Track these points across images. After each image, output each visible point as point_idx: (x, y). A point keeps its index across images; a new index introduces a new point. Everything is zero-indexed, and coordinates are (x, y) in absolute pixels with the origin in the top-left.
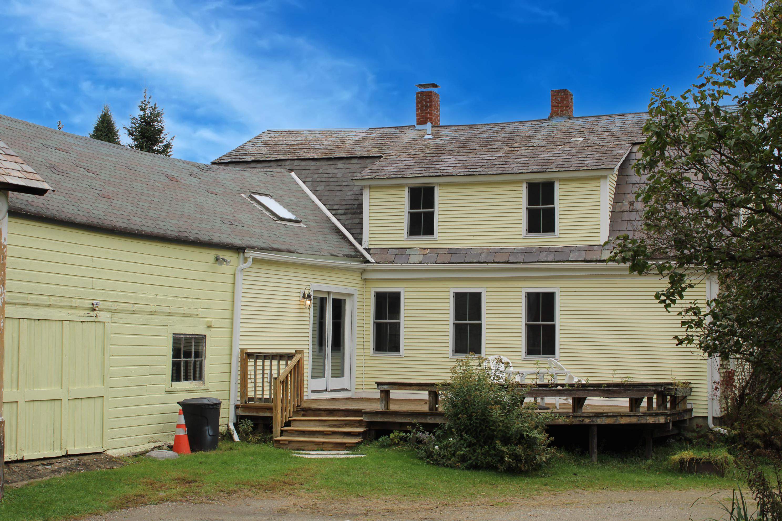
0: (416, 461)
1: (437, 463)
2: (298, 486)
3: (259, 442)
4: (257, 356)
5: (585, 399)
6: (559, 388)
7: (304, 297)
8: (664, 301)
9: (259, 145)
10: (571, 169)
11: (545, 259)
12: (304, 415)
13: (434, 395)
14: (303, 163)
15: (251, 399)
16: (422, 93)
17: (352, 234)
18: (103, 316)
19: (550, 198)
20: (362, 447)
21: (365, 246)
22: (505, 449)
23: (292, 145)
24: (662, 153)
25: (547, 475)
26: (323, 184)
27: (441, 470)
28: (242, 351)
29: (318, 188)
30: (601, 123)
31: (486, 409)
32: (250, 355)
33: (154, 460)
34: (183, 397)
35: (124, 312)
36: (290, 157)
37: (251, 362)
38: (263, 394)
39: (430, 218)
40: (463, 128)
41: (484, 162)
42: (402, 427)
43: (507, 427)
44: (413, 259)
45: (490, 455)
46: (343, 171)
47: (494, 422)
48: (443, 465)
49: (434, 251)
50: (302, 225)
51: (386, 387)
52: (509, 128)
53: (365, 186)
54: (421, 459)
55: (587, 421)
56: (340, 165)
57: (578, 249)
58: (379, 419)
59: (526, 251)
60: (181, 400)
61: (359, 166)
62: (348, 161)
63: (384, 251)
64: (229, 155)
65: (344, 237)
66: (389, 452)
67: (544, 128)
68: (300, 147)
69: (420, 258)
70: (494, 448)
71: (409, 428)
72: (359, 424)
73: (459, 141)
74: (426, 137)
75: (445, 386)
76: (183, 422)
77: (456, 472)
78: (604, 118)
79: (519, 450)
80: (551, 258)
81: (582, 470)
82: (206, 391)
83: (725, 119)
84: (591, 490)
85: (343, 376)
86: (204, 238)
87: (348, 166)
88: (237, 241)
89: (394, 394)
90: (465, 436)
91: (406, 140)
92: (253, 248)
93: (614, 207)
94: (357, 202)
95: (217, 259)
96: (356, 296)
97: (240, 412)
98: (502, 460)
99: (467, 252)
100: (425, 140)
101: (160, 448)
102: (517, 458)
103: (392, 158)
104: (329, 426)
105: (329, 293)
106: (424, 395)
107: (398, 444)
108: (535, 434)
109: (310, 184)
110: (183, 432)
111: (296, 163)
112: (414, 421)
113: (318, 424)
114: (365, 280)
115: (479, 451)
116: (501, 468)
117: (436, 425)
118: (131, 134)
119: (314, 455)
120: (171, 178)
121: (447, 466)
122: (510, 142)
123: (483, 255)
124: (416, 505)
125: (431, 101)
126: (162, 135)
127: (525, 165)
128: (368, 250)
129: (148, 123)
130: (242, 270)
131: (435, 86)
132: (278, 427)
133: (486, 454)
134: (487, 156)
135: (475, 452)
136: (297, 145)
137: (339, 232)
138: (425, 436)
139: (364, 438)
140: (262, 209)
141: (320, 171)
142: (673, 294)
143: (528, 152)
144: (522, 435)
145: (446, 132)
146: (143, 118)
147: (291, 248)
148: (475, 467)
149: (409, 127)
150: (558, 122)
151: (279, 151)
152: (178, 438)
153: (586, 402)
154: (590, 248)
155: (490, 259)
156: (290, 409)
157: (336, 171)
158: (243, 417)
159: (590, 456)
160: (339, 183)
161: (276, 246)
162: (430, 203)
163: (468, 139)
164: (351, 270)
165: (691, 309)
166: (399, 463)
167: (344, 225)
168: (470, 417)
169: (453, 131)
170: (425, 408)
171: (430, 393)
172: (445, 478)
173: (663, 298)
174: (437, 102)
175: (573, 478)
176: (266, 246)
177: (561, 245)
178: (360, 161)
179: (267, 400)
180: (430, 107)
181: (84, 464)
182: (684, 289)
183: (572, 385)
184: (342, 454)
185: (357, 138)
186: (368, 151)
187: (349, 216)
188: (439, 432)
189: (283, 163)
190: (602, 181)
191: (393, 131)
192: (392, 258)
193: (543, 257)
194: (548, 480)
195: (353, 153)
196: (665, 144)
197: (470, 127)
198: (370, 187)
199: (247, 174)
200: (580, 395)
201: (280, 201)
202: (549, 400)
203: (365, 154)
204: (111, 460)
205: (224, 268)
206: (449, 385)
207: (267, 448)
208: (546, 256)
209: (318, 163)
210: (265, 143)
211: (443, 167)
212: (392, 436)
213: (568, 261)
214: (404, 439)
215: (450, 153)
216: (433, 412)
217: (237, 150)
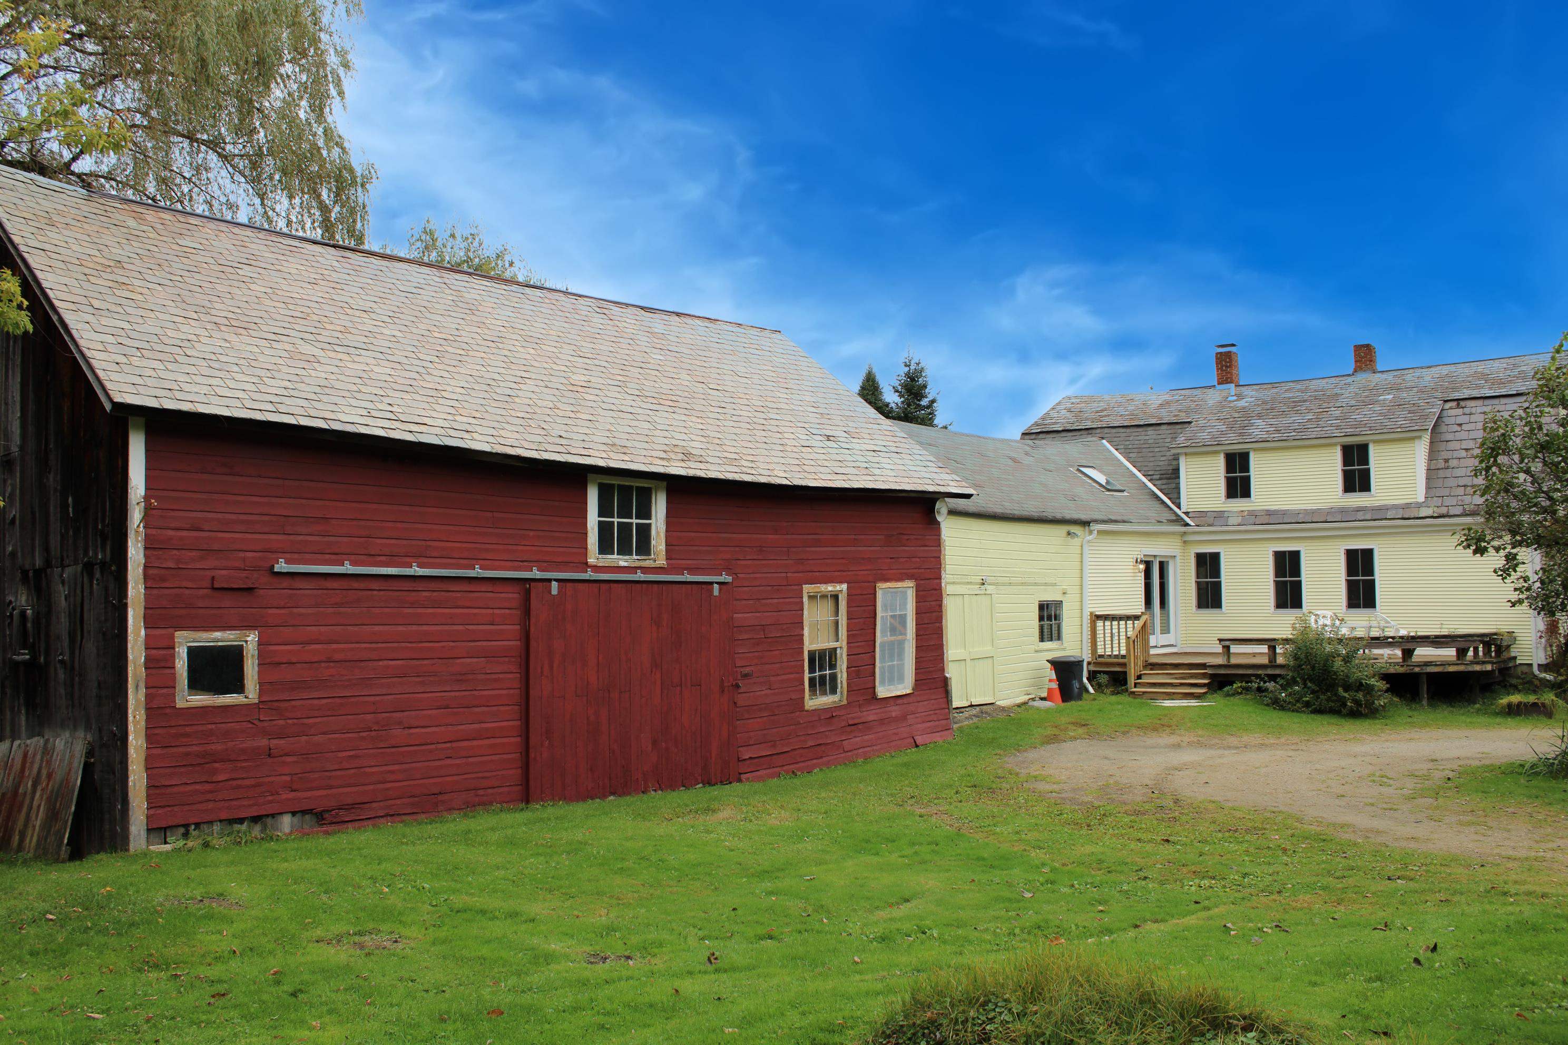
0: (1263, 707)
1: (1282, 708)
2: (1174, 727)
3: (1113, 693)
4: (1105, 618)
5: (1414, 649)
6: (1390, 640)
7: (1137, 562)
8: (1501, 575)
9: (1064, 412)
10: (1385, 431)
11: (1362, 518)
12: (1151, 669)
13: (1272, 648)
14: (1114, 430)
15: (1101, 656)
16: (1221, 353)
17: (1169, 498)
18: (990, 589)
19: (1364, 459)
20: (1209, 696)
21: (1184, 509)
22: (1346, 695)
23: (1097, 412)
24: (1495, 461)
25: (1384, 717)
26: (1136, 450)
27: (1290, 714)
28: (1091, 613)
29: (1131, 455)
30: (1409, 377)
31: (1327, 660)
32: (1099, 617)
33: (1038, 709)
34: (1051, 656)
35: (1004, 584)
36: (1099, 424)
37: (1100, 624)
38: (1119, 651)
39: (1246, 482)
40: (1265, 386)
41: (1296, 426)
42: (1242, 677)
43: (1347, 676)
44: (1232, 521)
45: (1332, 701)
46: (1154, 437)
47: (1335, 673)
48: (1289, 710)
49: (1252, 514)
50: (1125, 494)
51: (1227, 643)
52: (1314, 385)
53: (1178, 454)
54: (1268, 705)
55: (1417, 670)
56: (1150, 431)
57: (1395, 507)
58: (1222, 672)
59: (1343, 510)
60: (1050, 658)
61: (1169, 432)
62: (1158, 428)
63: (1202, 514)
64: (1036, 424)
65: (1163, 502)
66: (1236, 700)
67: (1349, 384)
68: (1105, 413)
69: (1239, 520)
70: (1336, 695)
71: (1253, 678)
72: (1204, 676)
73: (1265, 403)
74: (1231, 398)
75: (1286, 641)
76: (1054, 677)
77: (1304, 716)
78: (1411, 371)
79: (1360, 696)
80: (1368, 517)
81: (1415, 713)
82: (1064, 649)
83: (1547, 435)
84: (1428, 729)
85: (1169, 632)
86: (1059, 516)
87: (1160, 432)
88: (1083, 516)
89: (1234, 649)
90: (1309, 684)
91: (1211, 402)
92: (1096, 521)
93: (1429, 465)
94: (1171, 468)
95: (1069, 534)
96: (1178, 558)
97: (1092, 668)
98: (1344, 705)
99: (1284, 513)
100: (1230, 401)
101: (1033, 699)
102: (1357, 702)
103: (1201, 422)
104: (1176, 678)
105: (1155, 556)
106: (1264, 649)
107: (1241, 693)
108: (1373, 681)
109: (1122, 451)
110: (1055, 685)
111: (1106, 430)
112: (1260, 672)
113: (1165, 676)
114: (1185, 542)
115: (1322, 697)
116: (1344, 711)
117: (1279, 676)
118: (897, 391)
119: (1168, 703)
120: (1014, 460)
121: (1293, 711)
122: (1317, 402)
123: (1301, 516)
124: (1283, 740)
125: (1231, 361)
126: (927, 391)
127: (1338, 427)
128: (1187, 513)
129: (913, 379)
130: (1089, 542)
131: (1233, 345)
132: (1132, 680)
133: (1329, 700)
134: (1297, 418)
135: (1318, 698)
136: (1102, 411)
137: (1157, 497)
138: (1271, 685)
139: (1209, 688)
140: (1090, 481)
141: (1131, 438)
142: (1508, 569)
143: (1337, 413)
144: (1361, 684)
145: (1246, 391)
146: (907, 375)
147: (1125, 518)
148: (1319, 711)
149: (1210, 387)
150: (1363, 378)
151: (1087, 419)
152: (1050, 690)
153: (1416, 653)
154: (1407, 506)
155: (1309, 519)
156: (1140, 663)
157: (1147, 438)
158: (1095, 672)
159: (1420, 701)
160: (1151, 450)
161: (1113, 518)
162: (1245, 467)
163: (1273, 400)
164: (1173, 533)
165: (1522, 577)
166: (1250, 709)
167: (1161, 490)
168: (1313, 668)
169: (1256, 390)
170: (1265, 660)
171: (1269, 647)
172: (1296, 720)
173: (1500, 573)
174: (1236, 361)
175: (1409, 720)
176: (1105, 518)
177: (1377, 504)
178: (1169, 427)
179: (1123, 657)
180: (1230, 367)
181: (986, 713)
182: (1517, 565)
183: (1402, 637)
184: (1193, 703)
185: (1160, 402)
186: (1175, 416)
187: (1165, 481)
188: (1281, 682)
189: (1094, 431)
190: (1417, 441)
191: (1195, 392)
192: (1211, 521)
193: (1360, 516)
194: (1388, 721)
195: (1161, 418)
196: (1498, 454)
197: (1273, 385)
198: (1186, 454)
199: (1067, 446)
200: (1409, 646)
201: (1101, 471)
202: (1376, 651)
203: (1174, 420)
204: (1003, 709)
205: (1076, 542)
206: (1291, 640)
207: (1124, 698)
208: (1364, 515)
209: (1128, 430)
210: (1069, 411)
211: (1257, 432)
212: (1235, 686)
213: (1386, 519)
214: (1247, 689)
215: (1260, 416)
216: (1273, 663)
217: (1043, 419)
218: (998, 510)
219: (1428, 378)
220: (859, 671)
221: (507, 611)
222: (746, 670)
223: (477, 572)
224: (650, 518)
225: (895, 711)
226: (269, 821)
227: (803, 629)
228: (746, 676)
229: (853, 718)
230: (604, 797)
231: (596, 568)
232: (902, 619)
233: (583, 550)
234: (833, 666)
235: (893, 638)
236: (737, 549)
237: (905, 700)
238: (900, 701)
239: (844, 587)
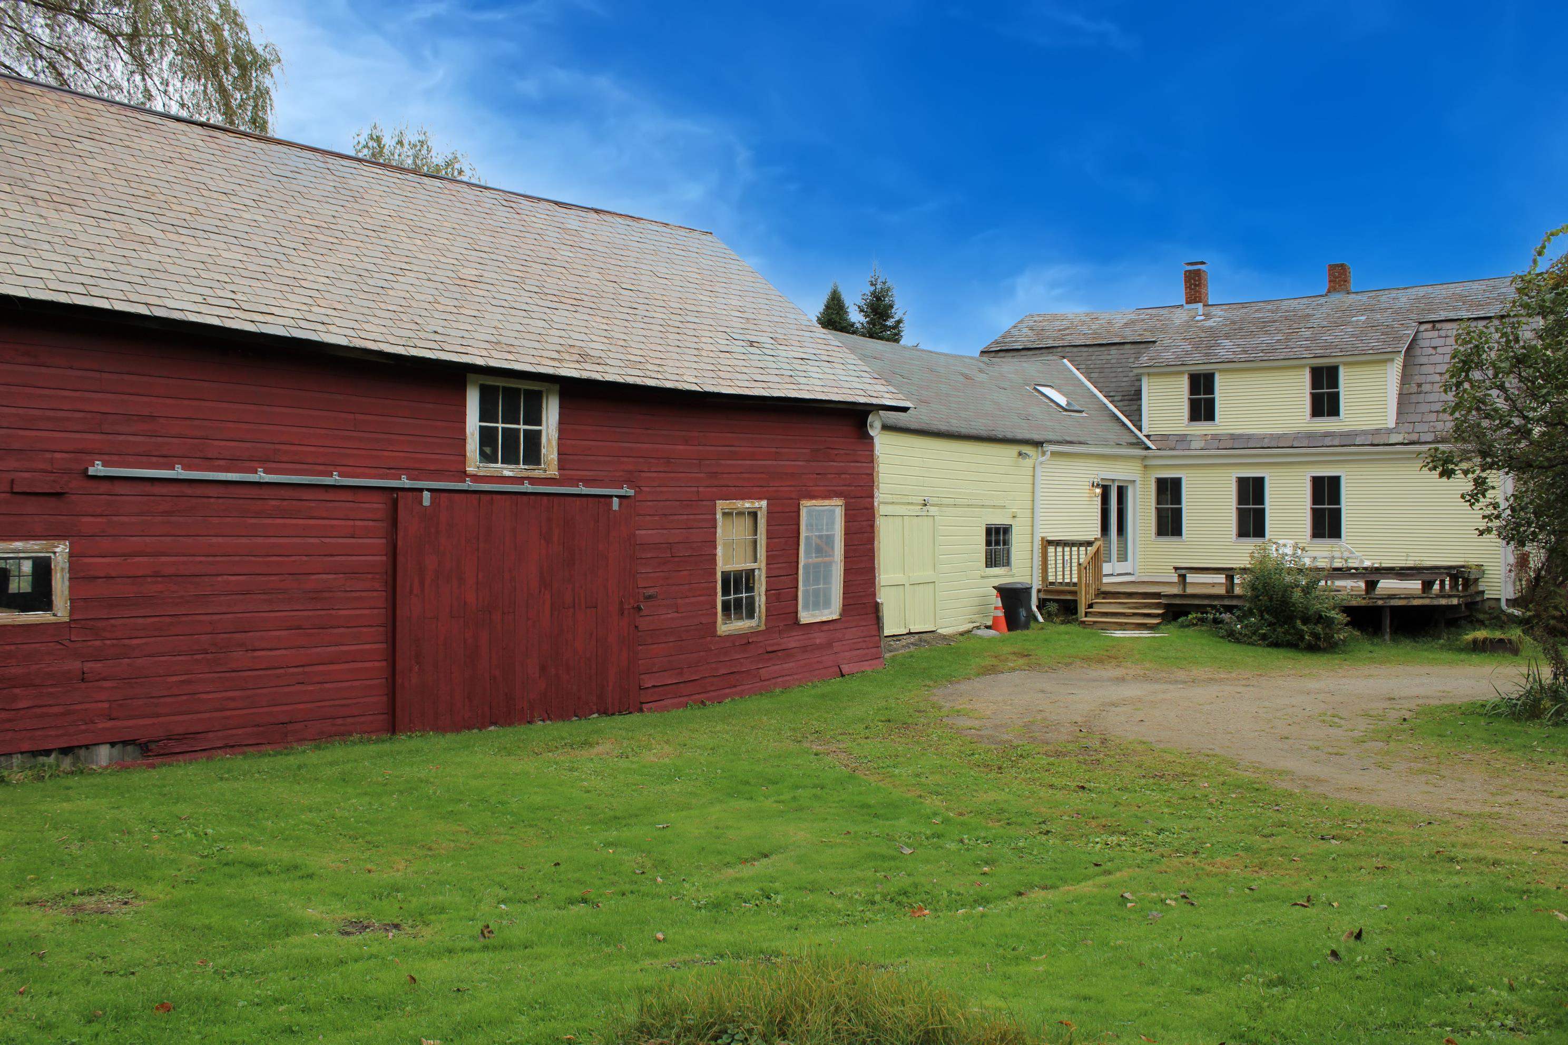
0: (1218, 639)
1: (1238, 641)
2: (1121, 659)
3: (1063, 623)
4: (1057, 543)
5: (1378, 581)
6: (1353, 571)
7: (1093, 485)
8: (1469, 501)
9: (1025, 330)
10: (1356, 352)
11: (1330, 444)
12: (1104, 598)
13: (1230, 578)
14: (1075, 349)
15: (1052, 584)
16: (1190, 271)
17: (1131, 421)
18: (933, 510)
19: (1334, 382)
20: (1162, 627)
21: (1145, 432)
22: (1305, 628)
23: (1060, 330)
24: (1467, 375)
25: (1344, 652)
26: (1098, 370)
27: (1244, 647)
28: (1043, 539)
29: (1092, 375)
30: (1383, 299)
31: (1286, 591)
32: (1050, 543)
33: (981, 638)
34: (998, 582)
35: (948, 506)
36: (1061, 343)
37: (1051, 549)
38: (1071, 578)
39: (1211, 404)
40: (1235, 306)
41: (1264, 347)
42: (1198, 608)
43: (1307, 608)
44: (1194, 445)
45: (1290, 634)
46: (1117, 356)
47: (1294, 605)
48: (1244, 643)
49: (1215, 437)
50: (1084, 414)
51: (1183, 572)
52: (1285, 305)
53: (1141, 374)
54: (1222, 637)
55: (1380, 603)
56: (1114, 351)
57: (1364, 433)
58: (1177, 602)
59: (1310, 436)
60: (996, 585)
61: (1133, 351)
62: (1121, 347)
63: (1165, 437)
64: (996, 342)
65: (1124, 424)
66: (1190, 631)
67: (1322, 305)
68: (1067, 332)
69: (1202, 444)
70: (1294, 627)
71: (1209, 609)
72: (1157, 606)
73: (1234, 323)
74: (1198, 318)
75: (1244, 570)
76: (1000, 604)
77: (1259, 649)
78: (1386, 292)
79: (1319, 629)
80: (1336, 442)
81: (1376, 648)
82: (1013, 576)
83: (1524, 347)
84: (1388, 665)
85: (1126, 560)
86: (1009, 435)
87: (1122, 352)
88: (1036, 437)
89: (1190, 578)
90: (1266, 616)
91: (1177, 322)
92: (1050, 442)
93: (1401, 389)
94: (1134, 389)
95: (1020, 454)
96: (1138, 482)
97: (1042, 596)
98: (1302, 638)
99: (1249, 437)
100: (1198, 321)
101: (978, 628)
102: (1316, 636)
103: (1167, 342)
104: (1129, 608)
105: (1113, 480)
106: (1221, 578)
107: (1196, 625)
108: (1333, 614)
109: (1083, 371)
110: (1000, 613)
111: (1068, 349)
112: (1216, 603)
113: (1117, 606)
114: (1145, 466)
115: (1279, 630)
116: (1302, 645)
117: (1236, 607)
118: (862, 311)
119: (1119, 634)
120: (967, 377)
121: (1249, 644)
122: (1287, 322)
123: (1266, 440)
124: (1234, 675)
125: (1200, 279)
126: (893, 310)
127: (1308, 348)
128: (1148, 436)
129: (878, 299)
130: (1041, 463)
131: (1203, 263)
132: (1082, 609)
133: (1286, 633)
134: (1266, 339)
135: (1275, 630)
136: (1065, 329)
137: (1118, 419)
138: (1226, 617)
139: (1163, 619)
140: (1047, 401)
141: (1093, 358)
142: (1476, 494)
143: (1308, 334)
144: (1321, 617)
145: (1216, 311)
146: (873, 294)
147: (1082, 439)
148: (1276, 645)
149: (1178, 307)
150: (1336, 298)
151: (1048, 338)
152: (995, 619)
153: (1379, 585)
154: (1377, 432)
155: (1273, 444)
156: (1092, 591)
157: (1110, 357)
158: (1045, 600)
159: (1383, 635)
160: (1114, 370)
161: (1068, 439)
162: (1210, 389)
163: (1242, 320)
164: (1133, 457)
165: (1491, 503)
166: (1204, 641)
167: (1122, 412)
168: (1271, 599)
169: (1226, 310)
170: (1222, 591)
171: (1227, 577)
172: (1250, 654)
173: (1468, 498)
174: (1206, 280)
175: (1369, 655)
176: (1060, 439)
177: (1346, 429)
178: (1133, 347)
179: (1075, 584)
180: (1199, 285)
181: (925, 641)
182: (1486, 490)
183: (1365, 569)
184: (1145, 634)
185: (1125, 321)
186: (1140, 335)
187: (1126, 403)
188: (1238, 613)
189: (1055, 350)
190: (1389, 365)
191: (1162, 312)
192: (1173, 444)
193: (1328, 441)
194: (1347, 656)
195: (1124, 338)
196: (1470, 368)
197: (1243, 305)
198: (1149, 374)
199: (1025, 365)
200: (1373, 578)
201: (1059, 391)
202: (1339, 583)
203: (1138, 339)
204: (944, 637)
205: (1028, 462)
206: (1248, 569)
207: (1073, 628)
208: (1332, 440)
209: (1091, 349)
210: (1031, 329)
211: (1223, 352)
212: (1190, 617)
213: (1355, 445)
214: (1202, 621)
215: (1227, 337)
216: (1230, 594)
217: (1004, 337)
218: (943, 427)
219: (1404, 300)
220: (779, 594)
221: (371, 523)
222: (651, 592)
223: (335, 479)
224: (540, 425)
225: (819, 638)
226: (83, 752)
227: (716, 548)
228: (649, 597)
229: (773, 645)
230: (482, 727)
231: (476, 478)
232: (829, 539)
233: (461, 458)
234: (750, 589)
235: (820, 560)
236: (641, 460)
237: (831, 627)
238: (825, 627)
239: (764, 503)
